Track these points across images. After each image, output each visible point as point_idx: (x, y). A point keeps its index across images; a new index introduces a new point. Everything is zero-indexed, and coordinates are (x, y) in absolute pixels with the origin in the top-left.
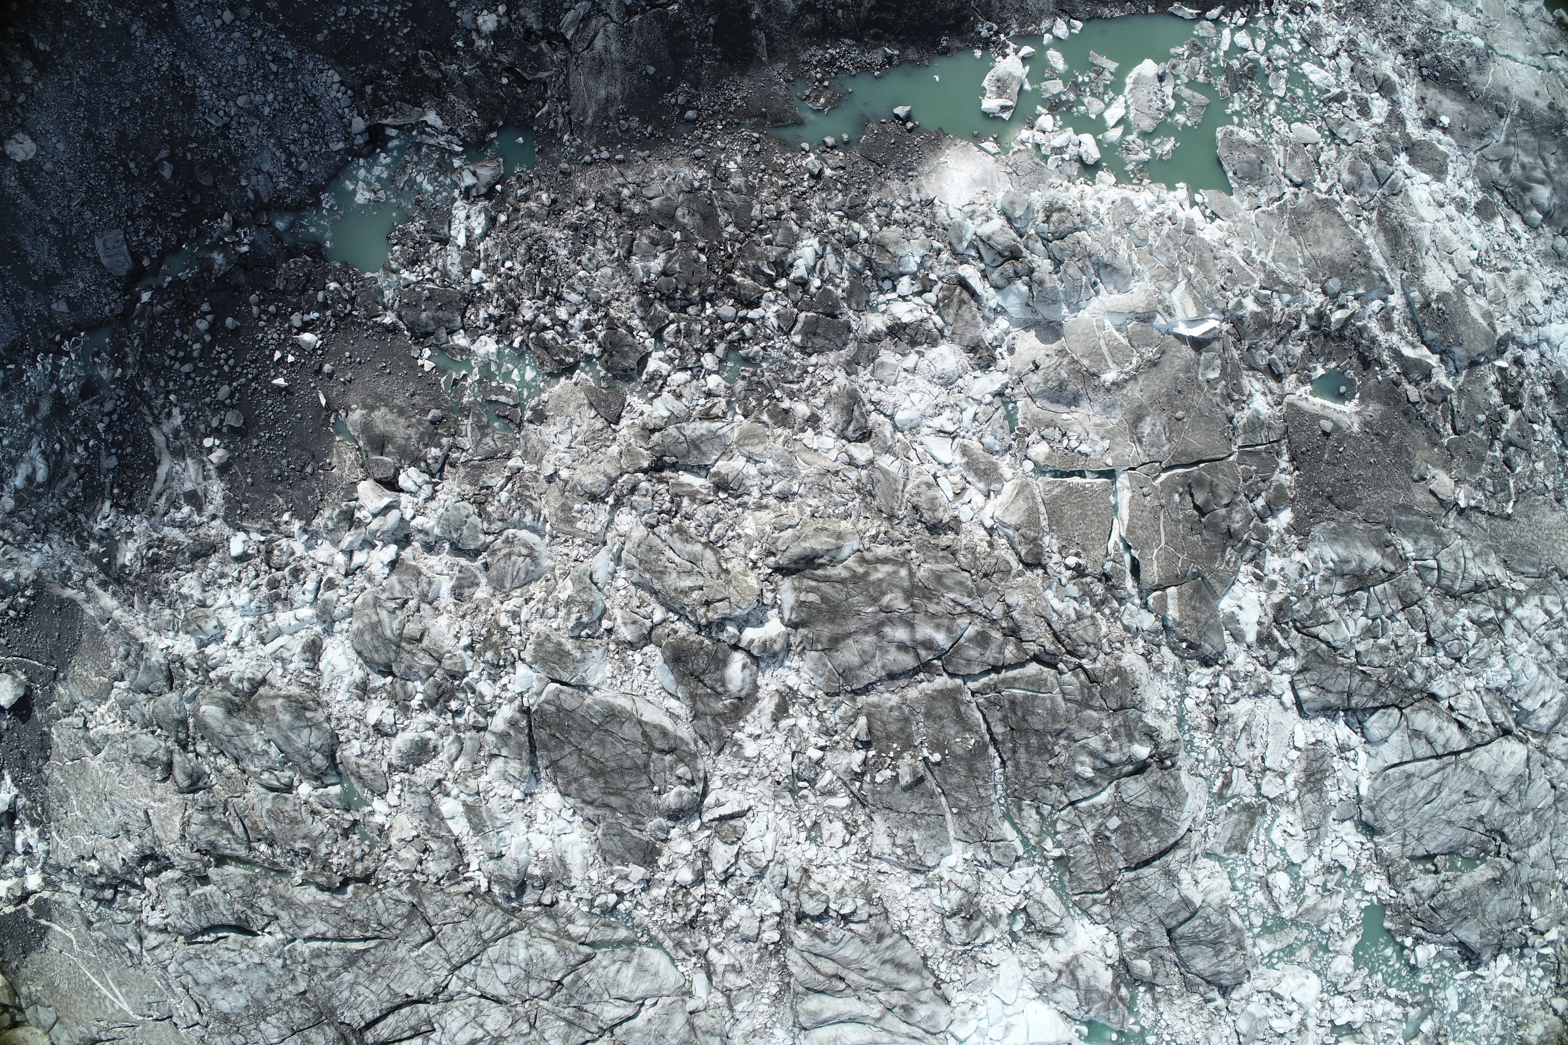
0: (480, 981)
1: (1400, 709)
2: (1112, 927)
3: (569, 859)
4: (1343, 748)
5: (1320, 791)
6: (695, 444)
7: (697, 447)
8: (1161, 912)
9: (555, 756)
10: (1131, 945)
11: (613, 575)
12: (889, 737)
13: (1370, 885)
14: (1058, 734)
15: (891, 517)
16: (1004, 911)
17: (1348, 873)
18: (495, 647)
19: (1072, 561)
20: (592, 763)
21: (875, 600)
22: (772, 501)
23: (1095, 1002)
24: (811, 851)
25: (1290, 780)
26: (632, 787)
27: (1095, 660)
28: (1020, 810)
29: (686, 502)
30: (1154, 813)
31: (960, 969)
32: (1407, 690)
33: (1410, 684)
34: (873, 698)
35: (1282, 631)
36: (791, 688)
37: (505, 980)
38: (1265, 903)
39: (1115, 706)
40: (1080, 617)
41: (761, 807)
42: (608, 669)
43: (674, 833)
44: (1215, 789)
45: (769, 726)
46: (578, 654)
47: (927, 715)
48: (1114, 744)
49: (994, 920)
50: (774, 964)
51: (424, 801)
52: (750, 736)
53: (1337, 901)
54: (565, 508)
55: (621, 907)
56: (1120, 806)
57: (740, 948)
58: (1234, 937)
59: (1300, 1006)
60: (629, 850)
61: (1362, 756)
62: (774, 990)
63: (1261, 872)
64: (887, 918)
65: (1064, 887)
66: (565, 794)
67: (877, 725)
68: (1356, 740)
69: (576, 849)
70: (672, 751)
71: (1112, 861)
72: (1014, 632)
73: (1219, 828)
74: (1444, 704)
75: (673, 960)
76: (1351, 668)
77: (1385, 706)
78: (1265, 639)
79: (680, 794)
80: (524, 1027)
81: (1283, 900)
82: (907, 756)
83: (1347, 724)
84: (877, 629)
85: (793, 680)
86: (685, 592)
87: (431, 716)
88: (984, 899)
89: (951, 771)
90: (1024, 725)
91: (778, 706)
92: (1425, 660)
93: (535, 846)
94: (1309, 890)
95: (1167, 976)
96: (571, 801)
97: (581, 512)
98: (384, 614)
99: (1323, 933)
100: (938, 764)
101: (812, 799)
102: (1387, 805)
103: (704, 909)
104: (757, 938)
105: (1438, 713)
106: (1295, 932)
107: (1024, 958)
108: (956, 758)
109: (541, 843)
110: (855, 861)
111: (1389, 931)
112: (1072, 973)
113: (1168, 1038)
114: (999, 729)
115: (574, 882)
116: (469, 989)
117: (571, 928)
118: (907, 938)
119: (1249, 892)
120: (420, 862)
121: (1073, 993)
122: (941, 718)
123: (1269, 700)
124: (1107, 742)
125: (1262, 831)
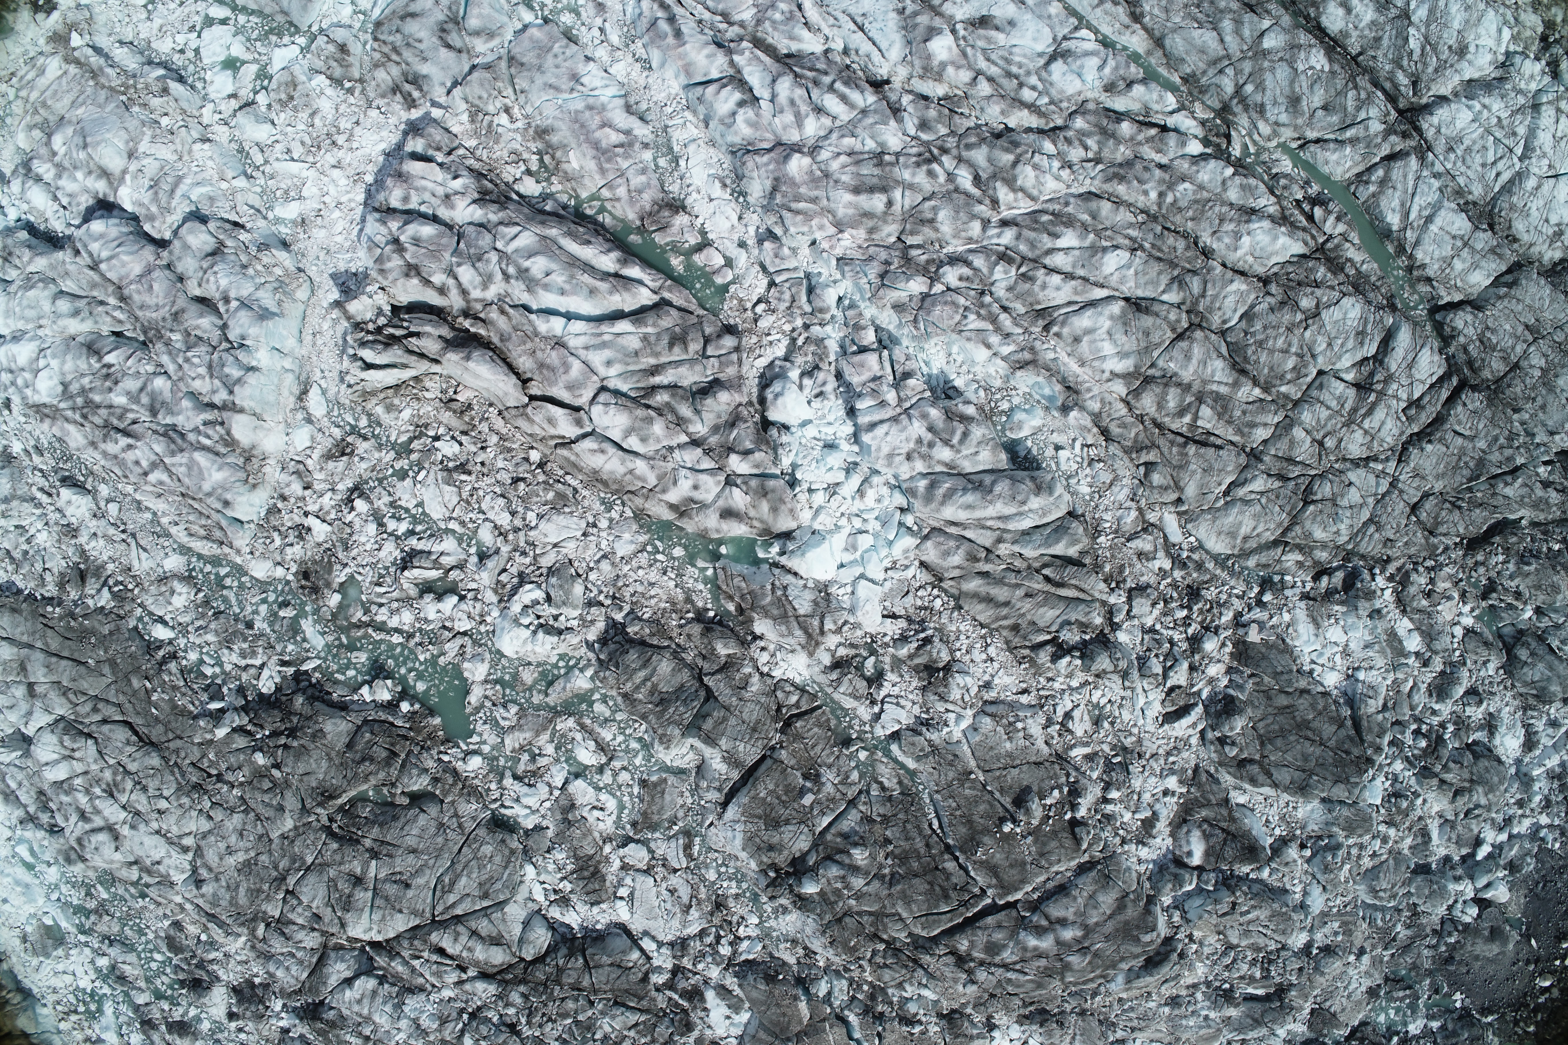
0: (1371, 478)
1: (522, 959)
2: (769, 681)
3: (1311, 626)
4: (564, 901)
5: (577, 858)
6: (1258, 1023)
7: (1256, 1021)
8: (733, 721)
9: (1342, 733)
10: (747, 670)
11: (1305, 893)
12: (1054, 833)
13: (476, 762)
14: (894, 880)
15: (1083, 1013)
16: (891, 677)
17: (508, 773)
18: (1399, 811)
19: (917, 1030)
20: (1310, 734)
21: (1096, 955)
22: (1184, 993)
23: (772, 603)
24: (1096, 696)
25: (617, 864)
26: (1270, 719)
27: (874, 953)
28: (900, 783)
29: (1258, 975)
30: (774, 823)
31: (919, 603)
32: (523, 981)
33: (522, 988)
34: (1074, 863)
35: (677, 1005)
36: (1144, 844)
37: (1353, 489)
38: (599, 730)
39: (847, 920)
40: (900, 986)
41: (1151, 728)
42: (1300, 814)
43: (1225, 682)
44: (697, 840)
45: (1157, 807)
46: (1335, 829)
47: (1023, 863)
48: (839, 885)
49: (897, 663)
50: (1107, 568)
51: (1438, 646)
52: (1173, 794)
53: (511, 742)
54: (1348, 933)
55: (1256, 589)
56: (805, 818)
57: (1144, 579)
58: (641, 709)
59: (516, 622)
60: (1264, 657)
61: (539, 897)
62: (1102, 539)
63: (617, 764)
64: (1007, 642)
65: (833, 712)
66: (1326, 694)
67: (1068, 843)
68: (555, 913)
69: (1305, 638)
70: (1242, 763)
71: (793, 754)
72: (961, 960)
73: (680, 801)
74: (471, 973)
75: (1201, 546)
76: (595, 992)
77: (539, 960)
78: (695, 995)
79: (1232, 729)
80: (1330, 443)
81: (579, 736)
82: (1035, 822)
83: (568, 926)
84: (1088, 930)
85: (1144, 852)
86: (1254, 907)
87: (1435, 720)
88: (915, 683)
89: (987, 816)
90: (928, 878)
91: (1153, 826)
92: (511, 1011)
93: (1339, 629)
94: (550, 749)
95: (689, 636)
96: (1320, 689)
97: (1336, 934)
98: (1483, 801)
99: (514, 702)
100: (1002, 821)
101: (1106, 748)
102: (498, 859)
103: (1185, 612)
104: (1131, 594)
105: (477, 964)
106: (551, 700)
107: (859, 633)
108: (986, 831)
109: (1335, 634)
110: (1053, 697)
111: (432, 713)
112: (809, 636)
113: (660, 557)
114: (950, 865)
115: (1302, 605)
116: (1380, 467)
117: (1300, 558)
118: (982, 626)
119: (620, 738)
120: (1432, 581)
121: (802, 612)
122: (1011, 866)
123: (670, 938)
124: (847, 887)
125: (628, 805)
